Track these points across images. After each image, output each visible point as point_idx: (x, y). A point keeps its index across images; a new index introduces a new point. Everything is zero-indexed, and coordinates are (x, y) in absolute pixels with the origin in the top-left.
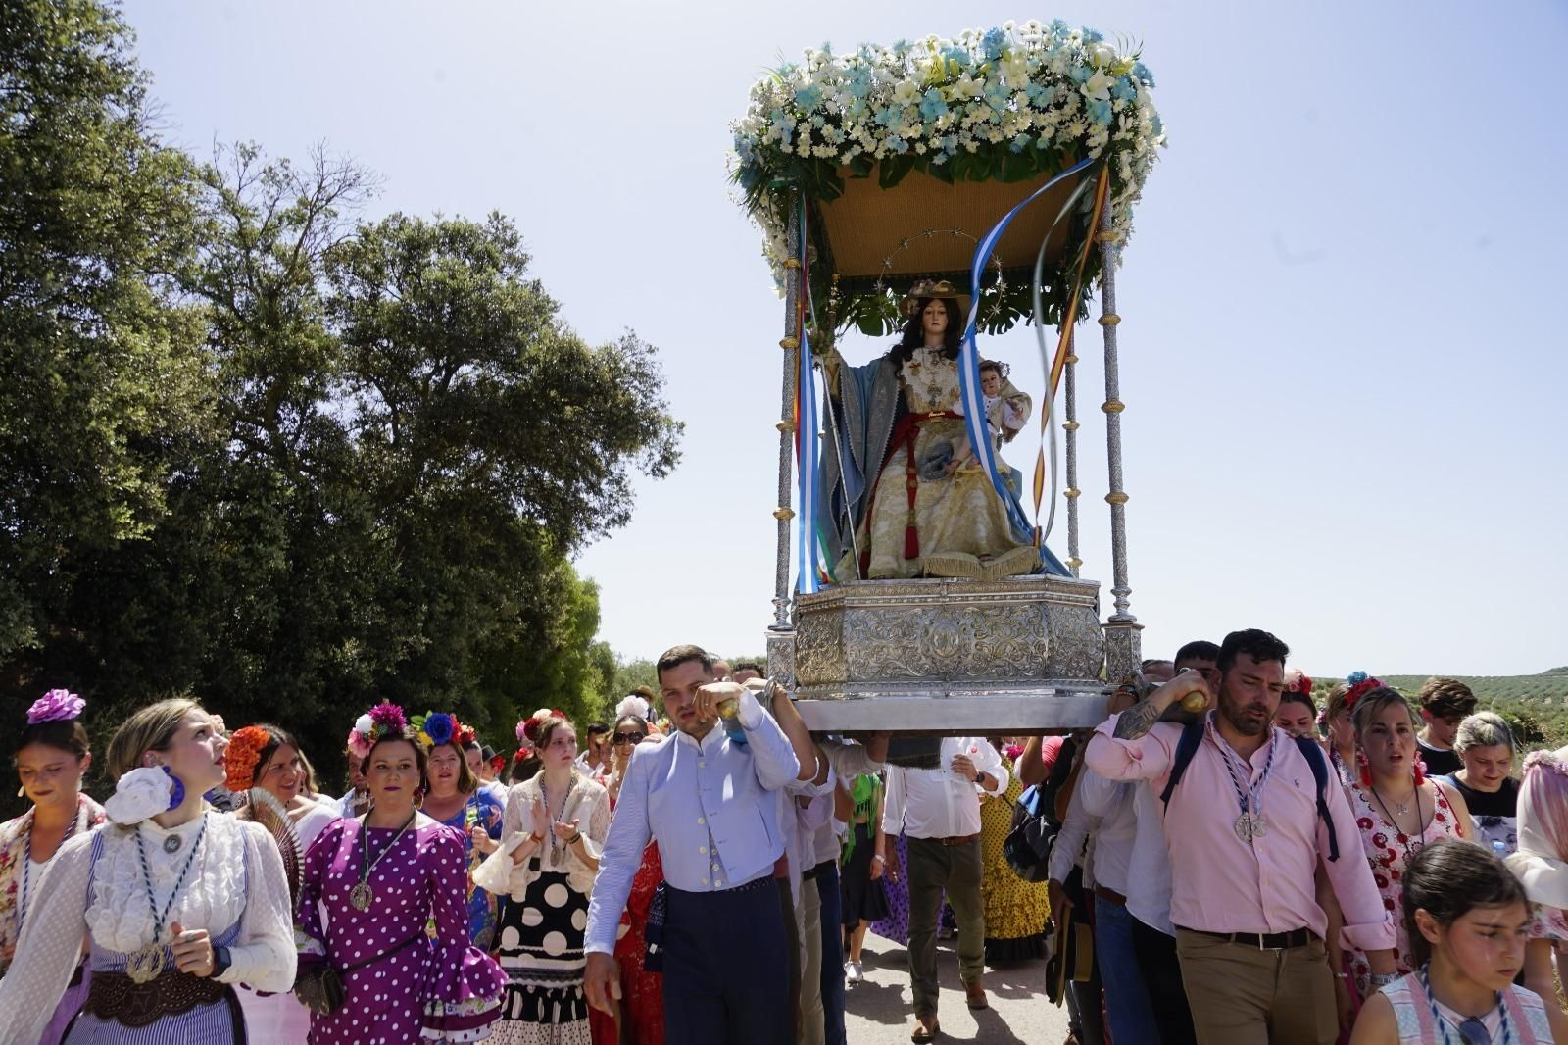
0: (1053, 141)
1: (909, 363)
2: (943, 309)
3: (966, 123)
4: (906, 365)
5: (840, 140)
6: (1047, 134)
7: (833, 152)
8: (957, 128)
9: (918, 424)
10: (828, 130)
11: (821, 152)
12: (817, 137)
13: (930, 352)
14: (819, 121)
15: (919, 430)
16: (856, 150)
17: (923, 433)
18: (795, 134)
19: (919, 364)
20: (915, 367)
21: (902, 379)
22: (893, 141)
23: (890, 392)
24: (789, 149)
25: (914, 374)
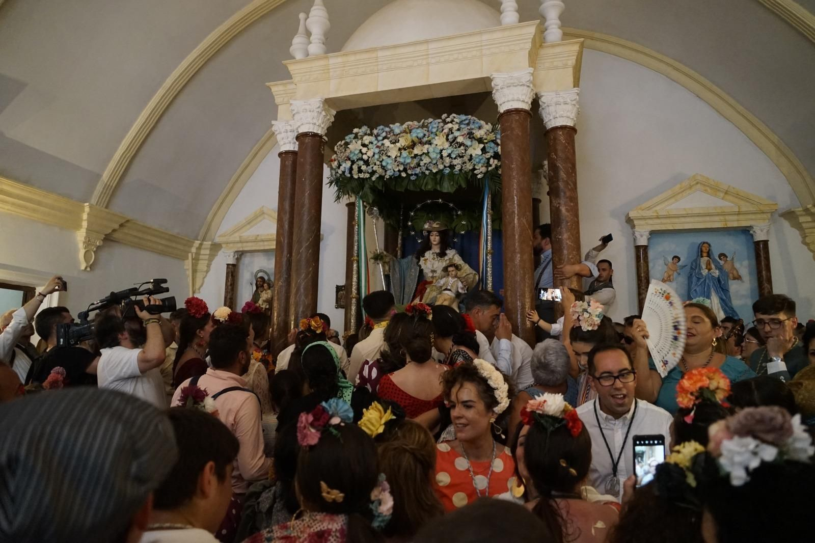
0: (460, 170)
1: (423, 258)
2: (437, 234)
3: (422, 163)
4: (422, 259)
5: (370, 171)
6: (458, 168)
7: (367, 176)
8: (418, 165)
9: (427, 286)
10: (364, 168)
11: (362, 176)
12: (360, 171)
13: (433, 253)
14: (361, 163)
15: (426, 289)
16: (377, 175)
17: (428, 290)
18: (351, 169)
19: (427, 259)
20: (426, 260)
21: (420, 266)
22: (391, 172)
23: (416, 270)
24: (349, 175)
25: (425, 264)
